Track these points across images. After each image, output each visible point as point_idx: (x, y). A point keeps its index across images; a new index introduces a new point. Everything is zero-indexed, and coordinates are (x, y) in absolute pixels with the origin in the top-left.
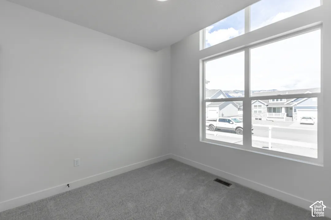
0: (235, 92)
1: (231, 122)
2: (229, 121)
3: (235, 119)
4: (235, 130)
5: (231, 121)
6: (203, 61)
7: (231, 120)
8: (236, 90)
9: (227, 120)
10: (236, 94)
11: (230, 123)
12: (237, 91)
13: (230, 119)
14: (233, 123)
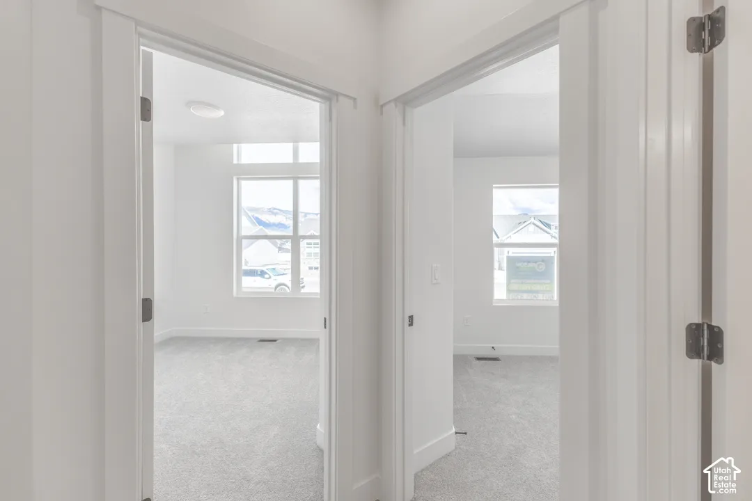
0: (272, 211)
1: (266, 276)
2: (262, 274)
3: (274, 269)
4: (273, 290)
5: (267, 273)
6: (238, 179)
7: (267, 271)
8: (275, 209)
9: (259, 273)
10: (273, 216)
11: (264, 278)
12: (275, 211)
13: (264, 269)
14: (270, 277)
